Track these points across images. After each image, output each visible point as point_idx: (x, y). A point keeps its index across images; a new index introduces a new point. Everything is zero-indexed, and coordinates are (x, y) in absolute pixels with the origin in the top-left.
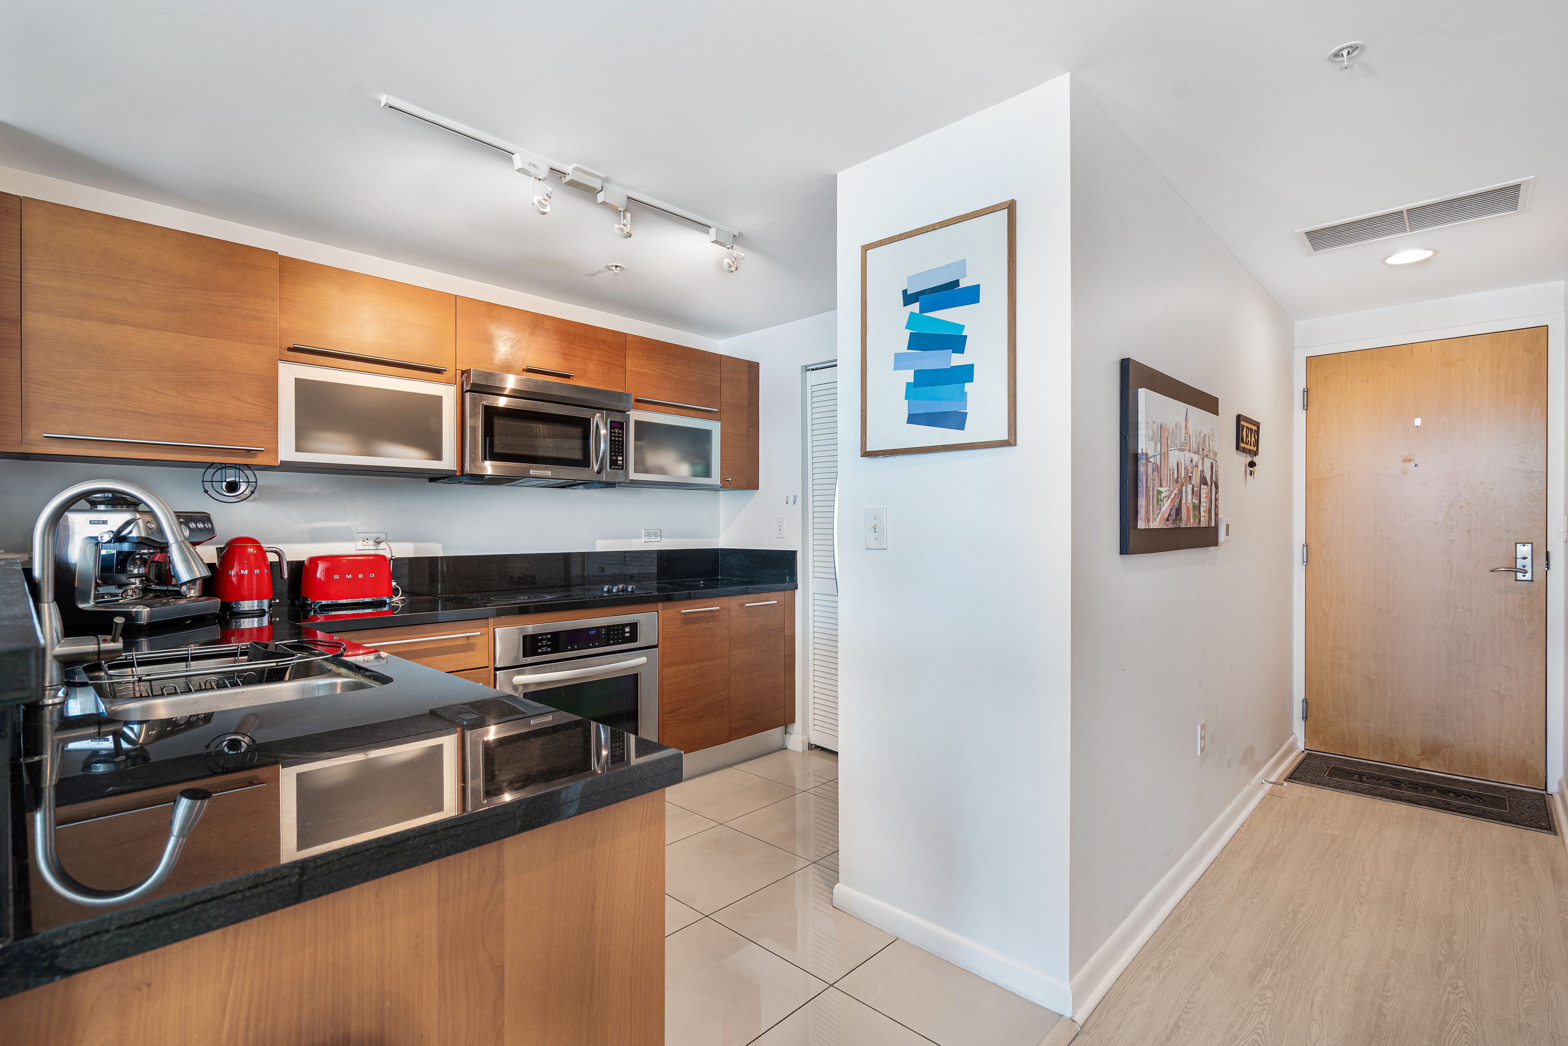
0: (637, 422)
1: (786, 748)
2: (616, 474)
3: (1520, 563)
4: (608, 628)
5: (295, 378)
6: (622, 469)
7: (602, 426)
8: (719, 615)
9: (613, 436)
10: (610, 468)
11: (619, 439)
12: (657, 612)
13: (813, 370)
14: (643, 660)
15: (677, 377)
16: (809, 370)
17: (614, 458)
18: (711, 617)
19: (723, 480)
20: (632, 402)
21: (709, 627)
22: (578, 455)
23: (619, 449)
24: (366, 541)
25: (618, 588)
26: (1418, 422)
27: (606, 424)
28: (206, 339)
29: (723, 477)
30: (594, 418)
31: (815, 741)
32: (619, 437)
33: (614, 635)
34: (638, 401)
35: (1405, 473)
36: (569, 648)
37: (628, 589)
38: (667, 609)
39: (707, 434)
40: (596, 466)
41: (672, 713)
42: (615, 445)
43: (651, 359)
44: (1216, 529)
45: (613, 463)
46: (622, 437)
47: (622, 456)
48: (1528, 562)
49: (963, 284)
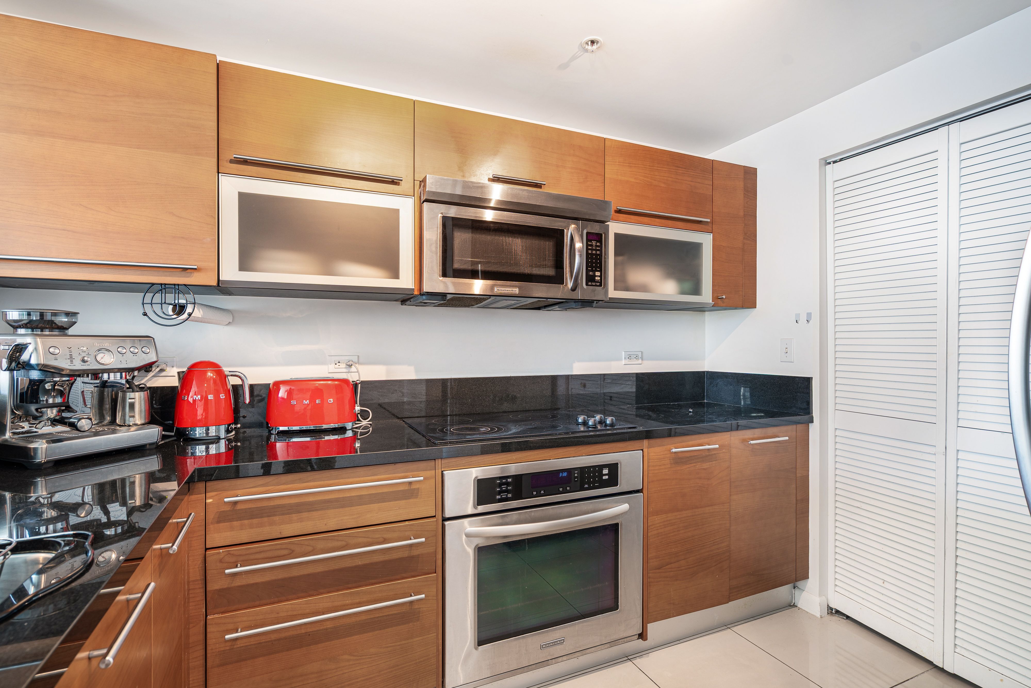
0: (617, 236)
1: (794, 606)
2: (594, 291)
4: (582, 470)
5: (239, 192)
6: (601, 285)
7: (577, 238)
8: (718, 454)
9: (590, 249)
10: (587, 285)
11: (596, 252)
12: (642, 450)
13: (835, 162)
14: (625, 507)
15: (663, 185)
16: (829, 163)
17: (591, 273)
18: (707, 456)
19: (716, 298)
20: (612, 212)
21: (705, 467)
22: (551, 272)
23: (596, 263)
24: (338, 364)
25: (595, 420)
27: (582, 236)
28: (139, 150)
29: (716, 295)
30: (568, 229)
31: (835, 605)
32: (596, 250)
33: (589, 477)
34: (619, 211)
36: (535, 493)
37: (606, 422)
38: (653, 447)
39: (695, 248)
40: (571, 282)
41: (659, 569)
42: (592, 258)
43: (634, 165)
45: (590, 279)
46: (601, 250)
47: (601, 271)
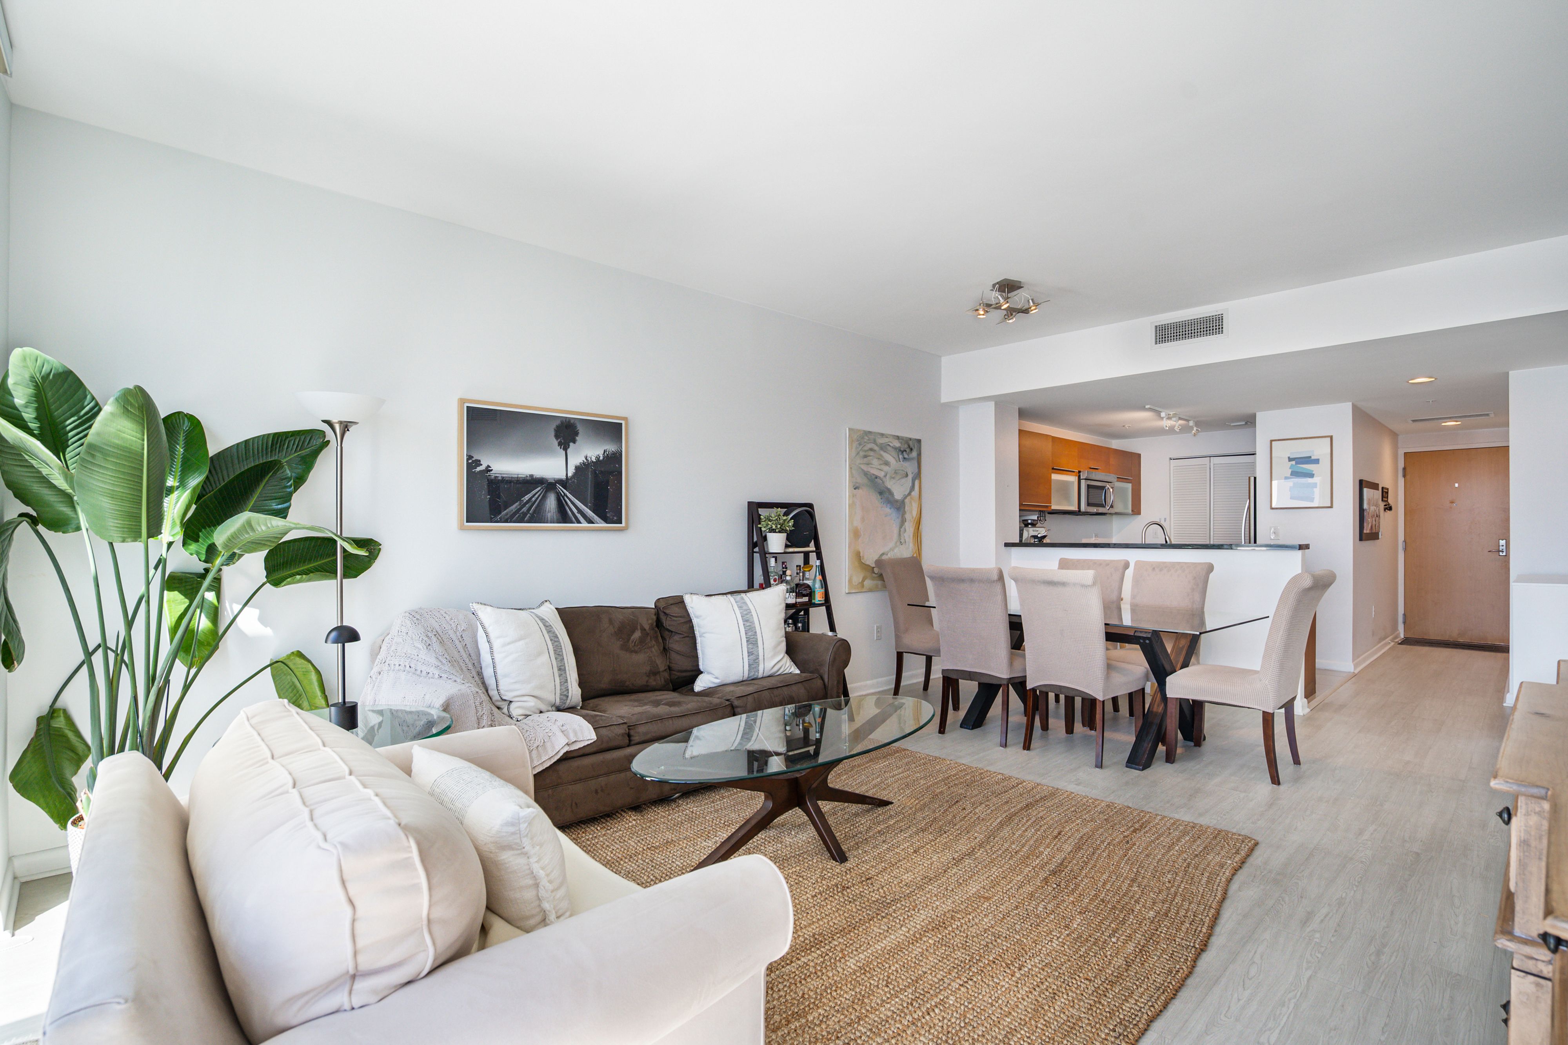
3: (1501, 548)
19: (1132, 511)
26: (1457, 485)
29: (1132, 509)
35: (1451, 508)
44: (1378, 533)
48: (1504, 547)
49: (1313, 458)
